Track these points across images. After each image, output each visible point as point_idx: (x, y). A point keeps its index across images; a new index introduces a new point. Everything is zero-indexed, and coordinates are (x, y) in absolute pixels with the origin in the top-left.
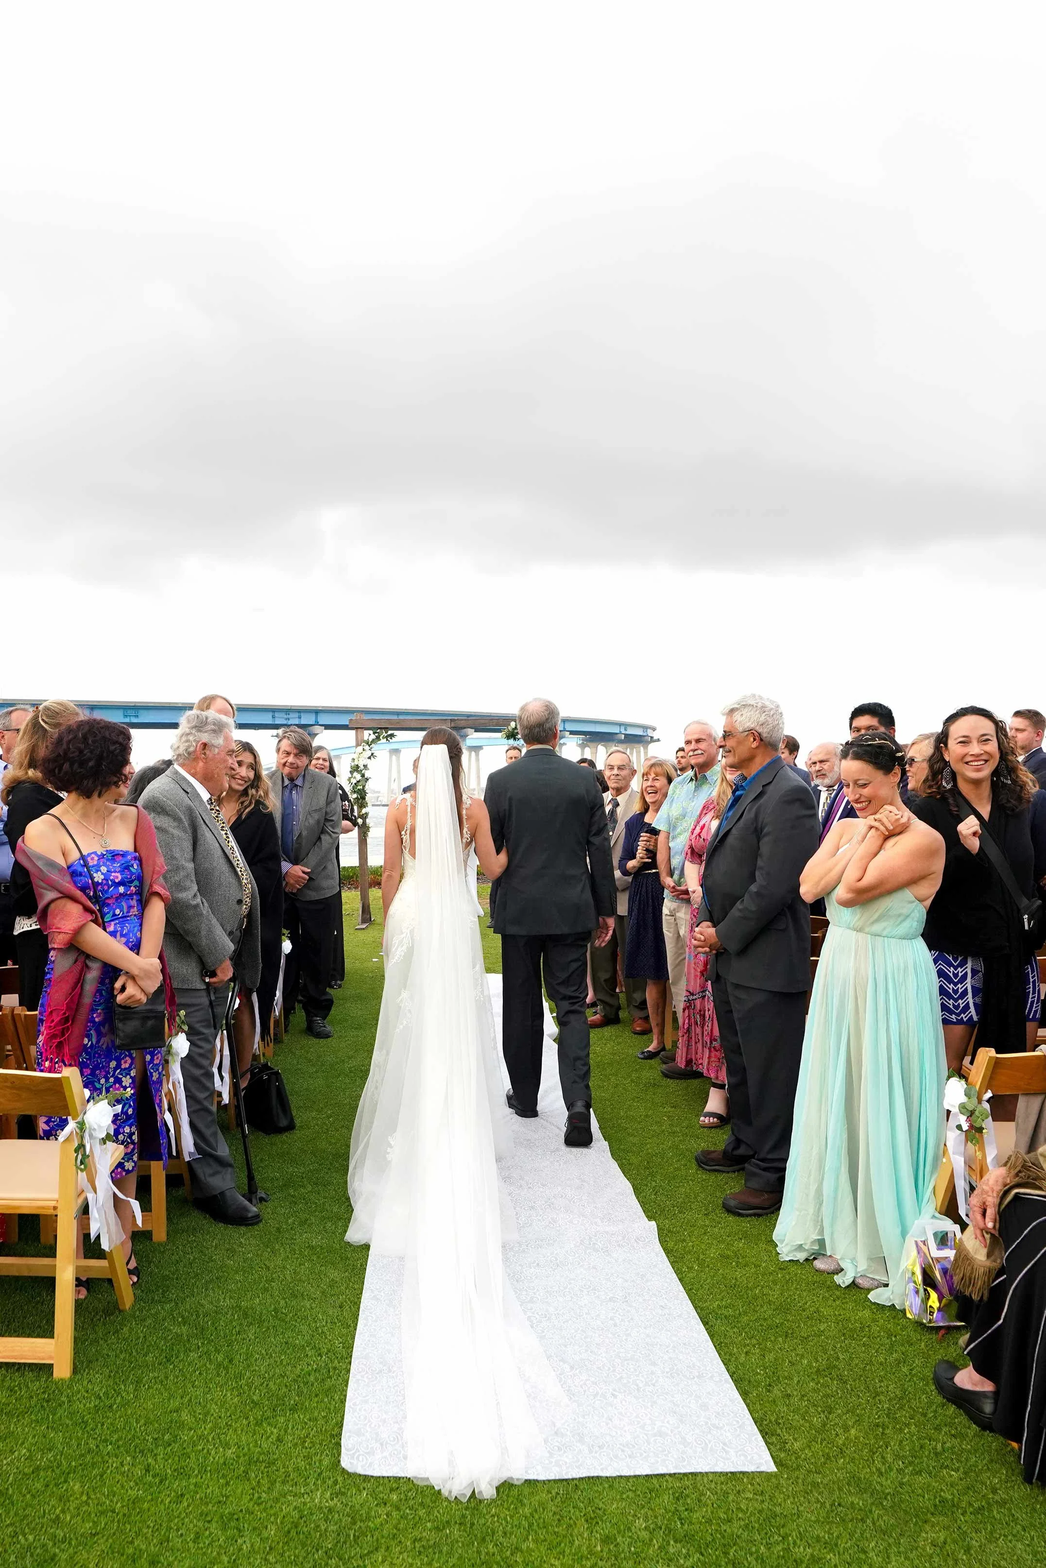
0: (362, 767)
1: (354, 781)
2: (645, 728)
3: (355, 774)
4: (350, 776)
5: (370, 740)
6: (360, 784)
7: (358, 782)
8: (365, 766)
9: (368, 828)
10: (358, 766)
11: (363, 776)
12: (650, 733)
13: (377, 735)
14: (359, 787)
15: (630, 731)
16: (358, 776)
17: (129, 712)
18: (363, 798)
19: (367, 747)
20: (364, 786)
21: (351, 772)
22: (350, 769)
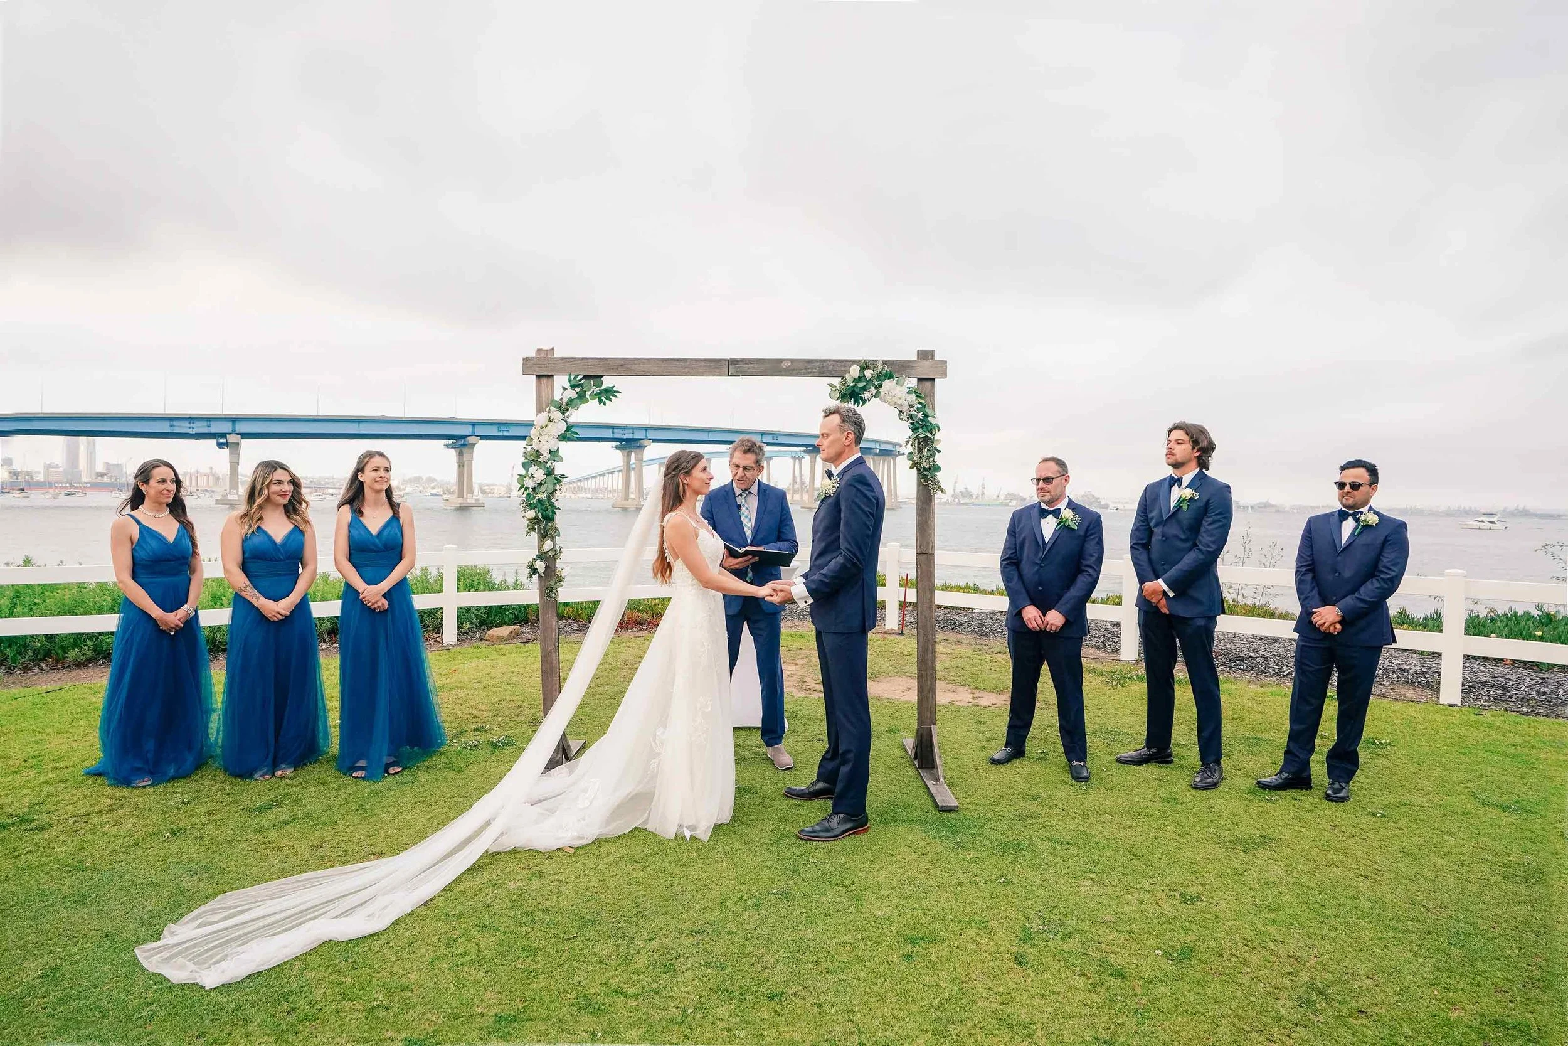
0: (546, 455)
1: (530, 483)
2: (894, 444)
3: (533, 469)
4: (523, 472)
5: (565, 400)
6: (542, 489)
7: (540, 484)
8: (554, 453)
9: (560, 579)
10: (538, 453)
11: (549, 472)
12: (898, 448)
13: (578, 390)
14: (540, 496)
15: (883, 447)
16: (540, 475)
18: (549, 518)
19: (557, 415)
20: (550, 495)
21: (524, 465)
22: (523, 460)
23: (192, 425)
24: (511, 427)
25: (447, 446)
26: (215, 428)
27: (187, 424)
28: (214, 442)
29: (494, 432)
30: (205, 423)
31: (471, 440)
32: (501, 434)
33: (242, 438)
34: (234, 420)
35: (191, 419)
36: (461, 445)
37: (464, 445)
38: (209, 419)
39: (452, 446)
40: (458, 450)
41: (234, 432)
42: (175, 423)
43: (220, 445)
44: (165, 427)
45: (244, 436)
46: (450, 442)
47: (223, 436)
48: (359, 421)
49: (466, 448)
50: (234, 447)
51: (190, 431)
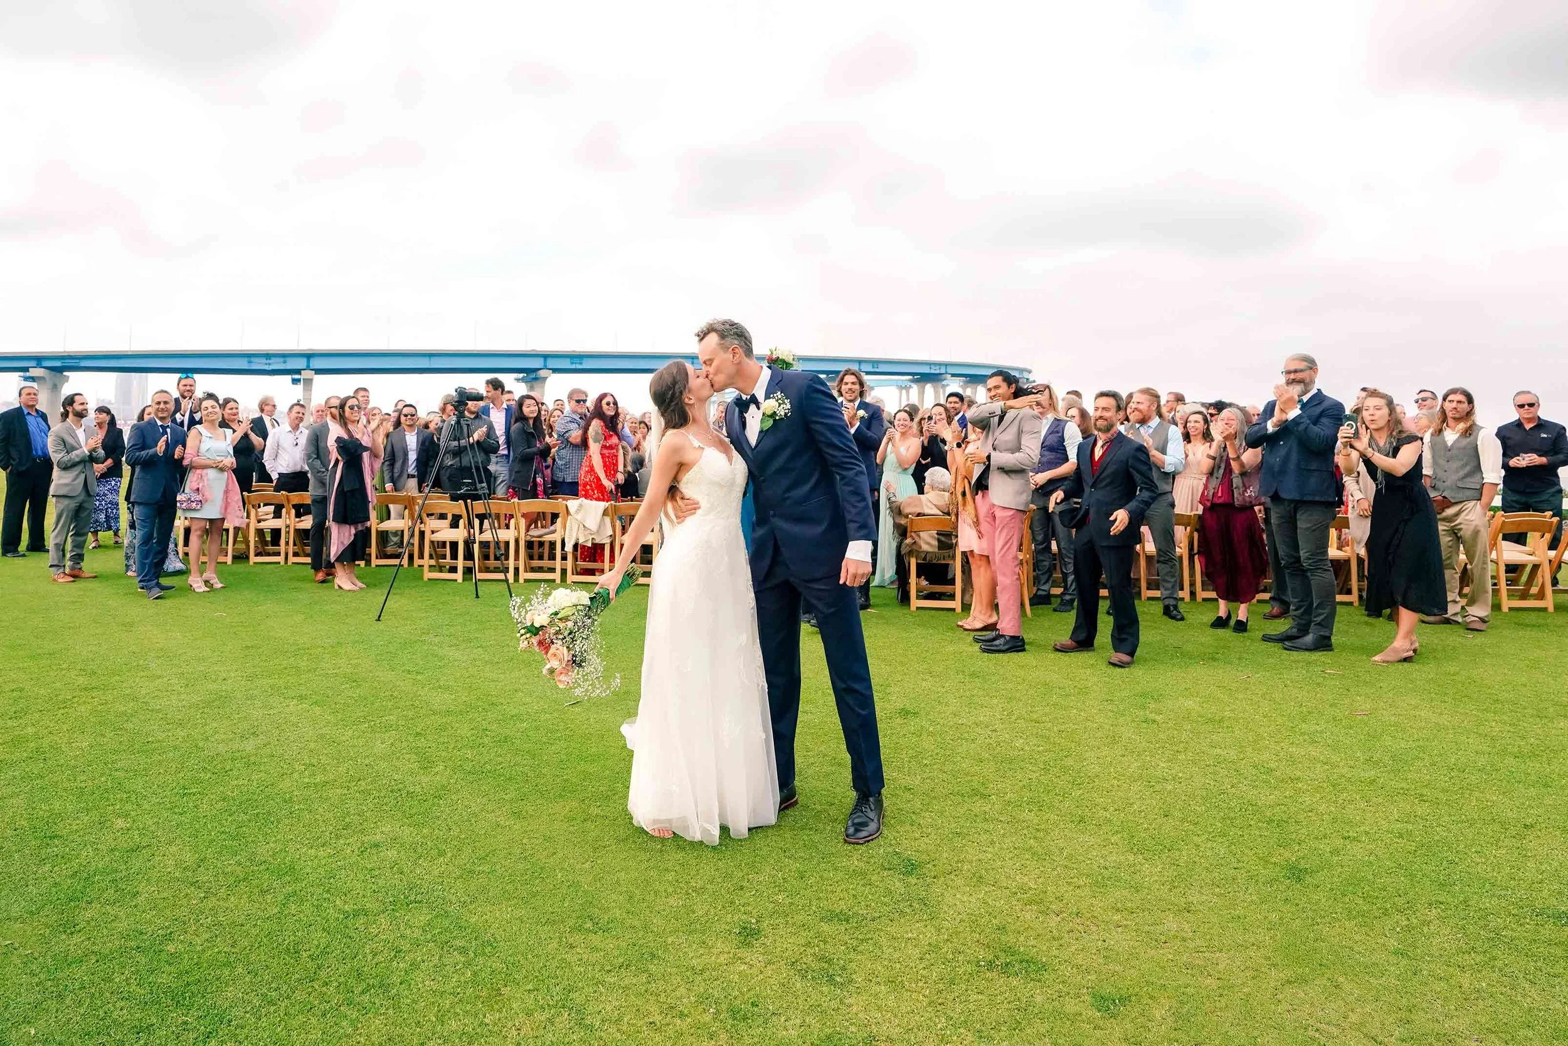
17: (575, 360)
23: (268, 361)
24: (585, 359)
25: (518, 380)
26: (292, 364)
27: (264, 360)
28: (288, 378)
29: (566, 364)
30: (281, 360)
31: (542, 373)
32: (573, 367)
33: (316, 374)
34: (309, 356)
35: (268, 356)
36: (533, 379)
37: (536, 379)
38: (284, 356)
39: (522, 380)
40: (529, 384)
41: (308, 368)
42: (253, 359)
43: (295, 381)
44: (242, 364)
45: (319, 371)
46: (521, 375)
47: (298, 372)
48: (431, 355)
49: (538, 382)
50: (308, 382)
51: (267, 367)
